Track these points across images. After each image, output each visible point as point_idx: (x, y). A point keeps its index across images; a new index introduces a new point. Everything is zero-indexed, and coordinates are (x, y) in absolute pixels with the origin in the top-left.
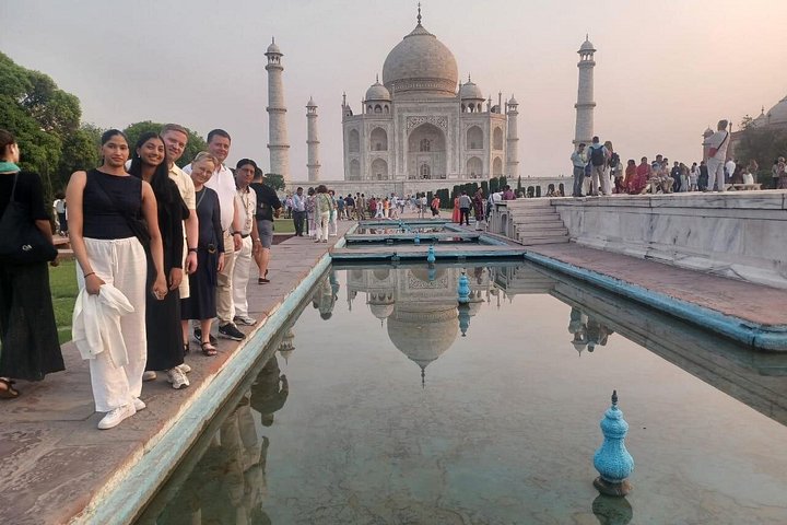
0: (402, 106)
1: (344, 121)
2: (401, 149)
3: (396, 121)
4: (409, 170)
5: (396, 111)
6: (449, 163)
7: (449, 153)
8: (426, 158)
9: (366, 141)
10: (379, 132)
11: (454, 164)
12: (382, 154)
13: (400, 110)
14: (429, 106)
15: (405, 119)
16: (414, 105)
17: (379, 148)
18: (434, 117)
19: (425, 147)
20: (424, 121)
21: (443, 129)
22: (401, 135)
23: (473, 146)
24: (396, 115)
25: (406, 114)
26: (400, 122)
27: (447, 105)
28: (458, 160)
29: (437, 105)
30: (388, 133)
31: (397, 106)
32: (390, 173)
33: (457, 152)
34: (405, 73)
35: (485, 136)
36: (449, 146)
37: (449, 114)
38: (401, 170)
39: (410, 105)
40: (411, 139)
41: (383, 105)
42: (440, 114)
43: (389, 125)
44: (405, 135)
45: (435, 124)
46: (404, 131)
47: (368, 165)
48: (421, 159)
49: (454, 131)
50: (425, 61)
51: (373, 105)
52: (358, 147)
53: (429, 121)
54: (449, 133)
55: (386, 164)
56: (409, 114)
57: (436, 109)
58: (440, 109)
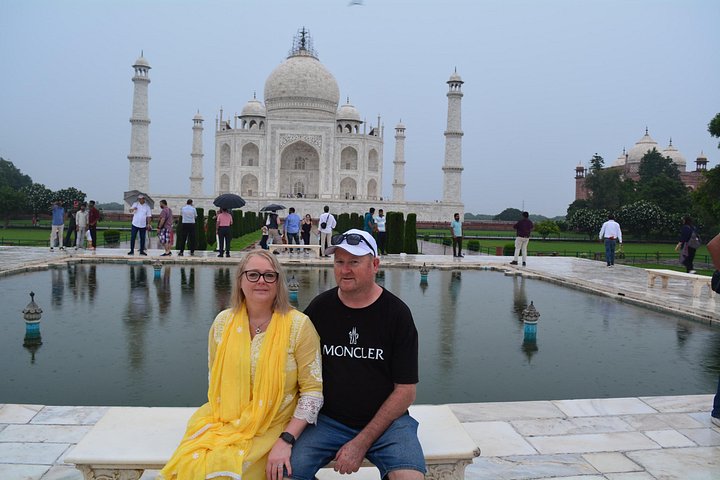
0: (277, 123)
1: (218, 134)
2: (272, 165)
3: (269, 137)
4: (282, 187)
5: (269, 127)
6: (322, 182)
7: (322, 172)
8: (300, 176)
9: (237, 155)
10: (251, 149)
11: (327, 183)
12: (252, 170)
13: (273, 127)
14: (303, 124)
15: (278, 136)
16: (288, 123)
17: (251, 163)
18: (309, 135)
19: (300, 164)
20: (298, 139)
21: (316, 147)
22: (273, 151)
23: (348, 167)
24: (269, 130)
25: (279, 131)
26: (273, 139)
27: (321, 125)
28: (331, 179)
29: (310, 124)
30: (260, 149)
31: (270, 123)
32: (260, 190)
33: (331, 172)
34: (284, 92)
35: (360, 156)
36: (322, 166)
37: (323, 134)
38: (272, 187)
39: (283, 123)
40: (284, 156)
41: (258, 121)
42: (314, 133)
43: (262, 141)
44: (277, 151)
45: (309, 142)
46: (277, 148)
47: (238, 181)
48: (294, 176)
49: (328, 151)
50: (304, 81)
51: (248, 121)
52: (229, 161)
53: (303, 139)
54: (323, 152)
55: (256, 180)
56: (283, 132)
57: (310, 127)
58: (314, 128)
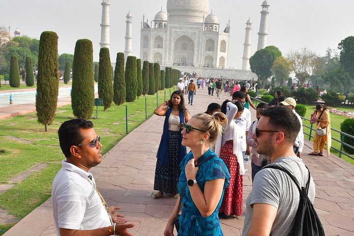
0: (172, 25)
1: (142, 30)
2: (170, 48)
3: (168, 32)
4: (174, 59)
5: (169, 27)
6: (195, 57)
7: (196, 52)
8: (184, 54)
9: (152, 42)
10: (159, 39)
11: (198, 58)
12: (160, 50)
13: (171, 27)
14: (186, 26)
15: (173, 32)
16: (178, 25)
17: (159, 47)
18: (189, 32)
19: (184, 48)
20: (183, 34)
21: (193, 39)
22: (170, 41)
23: (209, 49)
24: (169, 29)
25: (174, 30)
26: (171, 33)
27: (196, 26)
28: (200, 56)
29: (190, 26)
30: (164, 39)
31: (169, 25)
32: (163, 61)
33: (200, 52)
34: (177, 6)
35: (216, 44)
36: (196, 49)
37: (197, 31)
38: (169, 59)
39: (176, 25)
40: (176, 43)
41: (163, 23)
42: (192, 31)
43: (165, 35)
44: (172, 40)
45: (189, 36)
47: (152, 56)
48: (181, 54)
49: (199, 41)
51: (158, 23)
52: (147, 45)
53: (186, 34)
54: (196, 41)
55: (161, 56)
56: (176, 30)
57: (190, 28)
58: (192, 28)
